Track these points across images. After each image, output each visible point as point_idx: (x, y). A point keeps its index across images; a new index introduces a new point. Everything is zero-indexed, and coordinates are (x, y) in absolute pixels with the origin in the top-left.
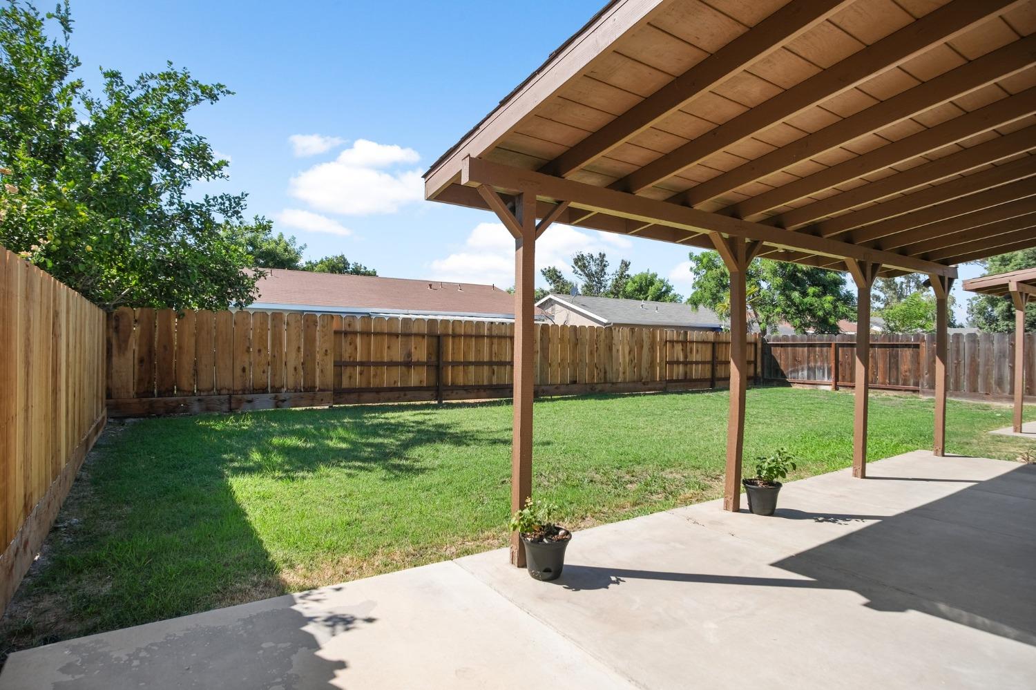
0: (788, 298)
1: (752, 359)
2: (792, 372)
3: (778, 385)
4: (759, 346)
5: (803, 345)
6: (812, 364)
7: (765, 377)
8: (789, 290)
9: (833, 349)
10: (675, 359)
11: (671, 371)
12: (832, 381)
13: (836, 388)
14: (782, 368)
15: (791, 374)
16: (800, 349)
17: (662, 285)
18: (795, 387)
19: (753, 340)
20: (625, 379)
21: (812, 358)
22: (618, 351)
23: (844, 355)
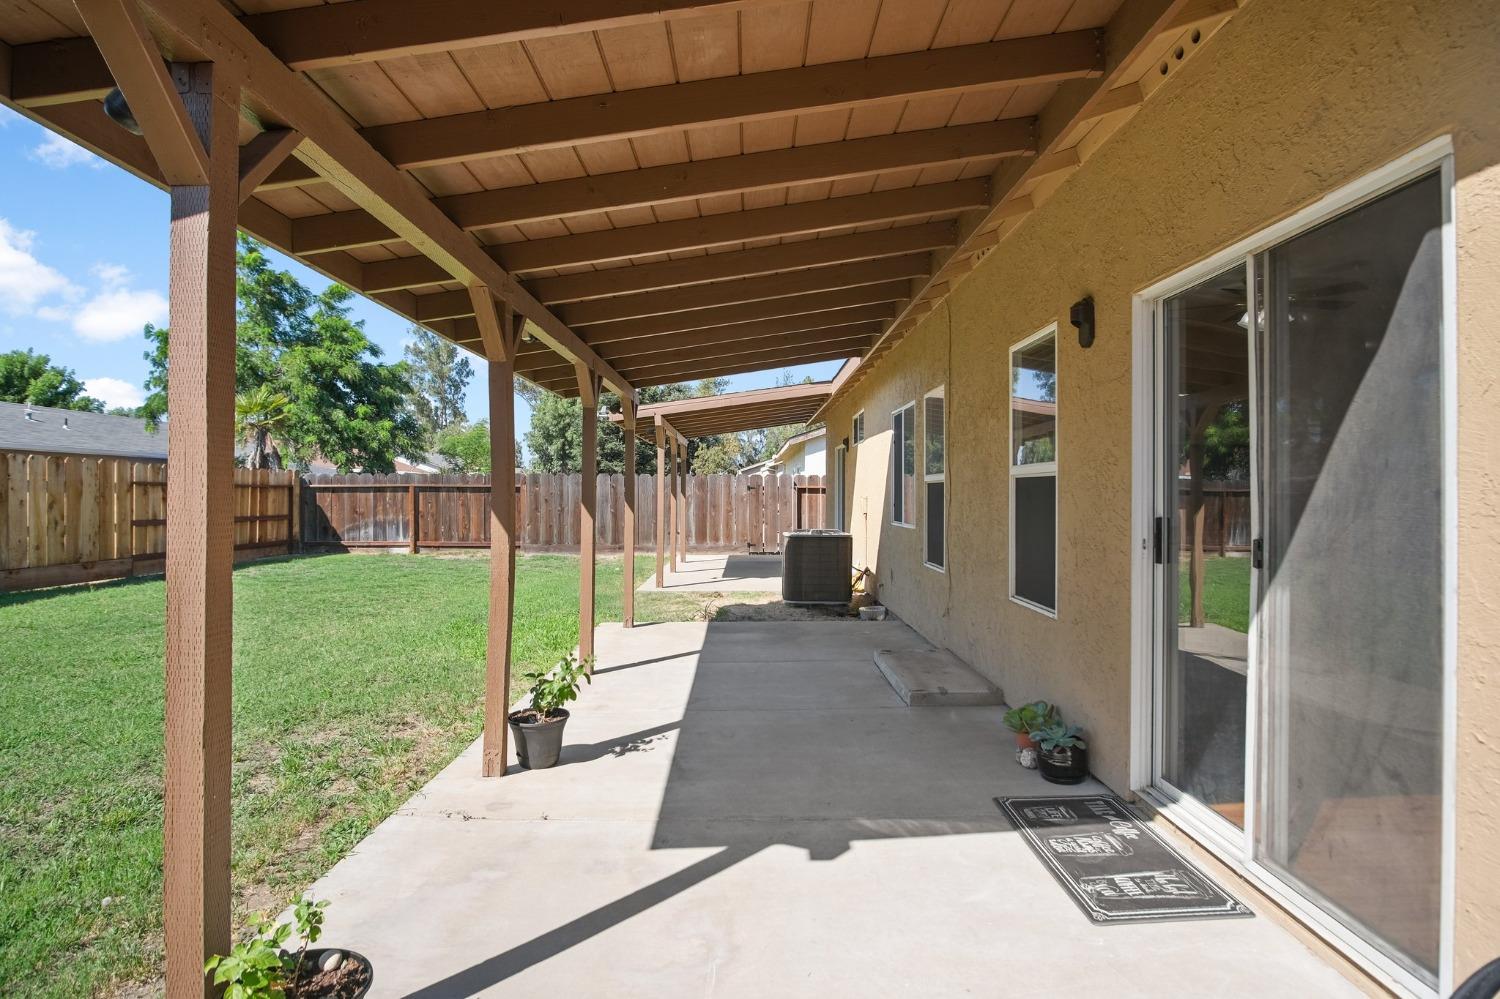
0: (327, 419)
1: (285, 512)
2: (349, 530)
3: (328, 552)
4: (297, 491)
5: (367, 490)
6: (380, 517)
7: (306, 540)
8: (329, 407)
9: (410, 496)
10: (150, 517)
11: (142, 539)
12: (410, 540)
13: (416, 550)
14: (334, 525)
15: (348, 533)
16: (361, 496)
17: (60, 378)
18: (355, 553)
19: (286, 483)
20: (40, 559)
21: (381, 508)
22: (22, 503)
23: (426, 503)
